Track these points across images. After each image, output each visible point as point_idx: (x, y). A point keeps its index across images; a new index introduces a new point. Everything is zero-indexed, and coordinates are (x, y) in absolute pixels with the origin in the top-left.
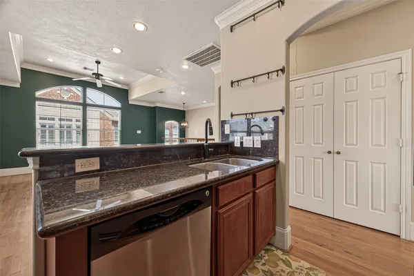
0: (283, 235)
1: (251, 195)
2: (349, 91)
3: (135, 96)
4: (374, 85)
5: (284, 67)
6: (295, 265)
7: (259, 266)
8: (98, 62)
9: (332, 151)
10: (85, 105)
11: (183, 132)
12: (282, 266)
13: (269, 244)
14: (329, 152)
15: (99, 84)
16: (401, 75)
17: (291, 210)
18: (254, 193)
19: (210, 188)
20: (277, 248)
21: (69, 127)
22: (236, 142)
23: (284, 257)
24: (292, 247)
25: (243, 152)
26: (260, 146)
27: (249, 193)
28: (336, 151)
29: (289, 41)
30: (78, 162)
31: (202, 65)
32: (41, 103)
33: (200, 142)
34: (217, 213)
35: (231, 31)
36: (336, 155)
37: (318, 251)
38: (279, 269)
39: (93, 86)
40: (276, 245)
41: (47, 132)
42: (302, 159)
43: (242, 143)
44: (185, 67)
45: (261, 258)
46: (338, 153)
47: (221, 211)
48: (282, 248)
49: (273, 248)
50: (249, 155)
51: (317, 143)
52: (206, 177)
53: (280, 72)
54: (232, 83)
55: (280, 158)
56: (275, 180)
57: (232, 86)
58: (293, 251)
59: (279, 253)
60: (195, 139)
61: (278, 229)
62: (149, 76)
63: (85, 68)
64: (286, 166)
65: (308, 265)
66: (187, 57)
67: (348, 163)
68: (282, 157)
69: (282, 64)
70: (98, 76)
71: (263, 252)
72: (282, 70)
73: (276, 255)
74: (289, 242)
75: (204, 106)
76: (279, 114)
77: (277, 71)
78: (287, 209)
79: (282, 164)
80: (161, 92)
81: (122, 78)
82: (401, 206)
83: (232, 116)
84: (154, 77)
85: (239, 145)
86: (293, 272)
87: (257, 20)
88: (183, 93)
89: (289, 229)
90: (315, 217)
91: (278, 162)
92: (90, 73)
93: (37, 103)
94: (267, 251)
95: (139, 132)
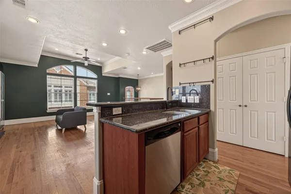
0: (214, 153)
1: (197, 128)
2: (252, 68)
3: (107, 71)
4: (268, 65)
5: (213, 56)
6: (221, 168)
7: (201, 169)
8: (86, 50)
9: (242, 105)
10: (75, 77)
11: (137, 94)
12: (214, 169)
13: (205, 158)
14: (240, 106)
15: (86, 63)
16: (285, 59)
17: (218, 142)
18: (199, 127)
19: (180, 122)
20: (210, 161)
21: (70, 91)
22: (183, 100)
23: (214, 165)
24: (218, 160)
25: (188, 106)
26: (198, 102)
27: (196, 127)
28: (244, 105)
29: (216, 41)
30: (114, 109)
31: (155, 52)
32: (50, 76)
33: (152, 101)
34: (183, 135)
35: (180, 33)
36: (244, 107)
37: (234, 162)
38: (212, 170)
39: (82, 65)
40: (209, 159)
41: (58, 94)
42: (222, 110)
43: (187, 100)
44: (144, 53)
45: (201, 165)
46: (246, 106)
47: (185, 134)
48: (213, 160)
49: (208, 161)
50: (192, 107)
51: (232, 100)
52: (168, 120)
53: (211, 59)
54: (180, 65)
55: (211, 109)
56: (208, 121)
57: (180, 66)
58: (219, 162)
59: (212, 163)
60: (148, 98)
61: (210, 150)
62: (117, 58)
63: (77, 54)
64: (215, 113)
65: (229, 169)
66: (147, 47)
67: (252, 112)
68: (212, 108)
69: (212, 54)
70: (86, 59)
71: (202, 162)
72: (213, 58)
73: (210, 164)
74: (217, 157)
75: (152, 76)
76: (211, 83)
77: (209, 59)
78: (216, 141)
79: (212, 112)
80: (125, 68)
81: (99, 59)
82: (285, 137)
83: (180, 84)
84: (120, 58)
85: (185, 102)
86: (221, 171)
87: (196, 28)
88: (139, 68)
89: (216, 150)
90: (231, 146)
91: (210, 111)
92: (81, 57)
93: (48, 76)
94: (204, 162)
95: (109, 94)
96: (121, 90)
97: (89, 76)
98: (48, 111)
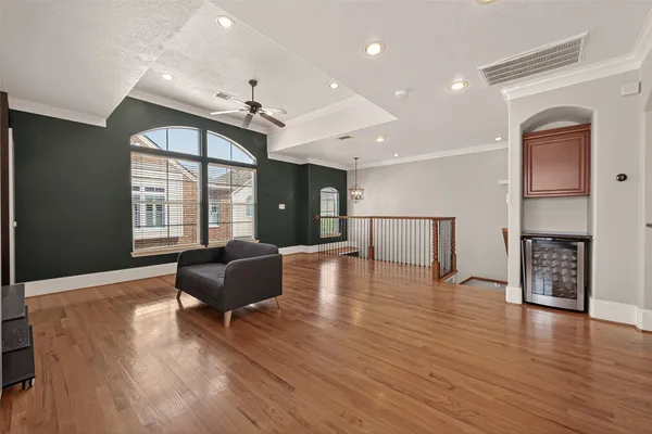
8: (253, 83)
10: (204, 160)
32: (138, 156)
44: (459, 86)
80: (345, 138)
88: (380, 139)
93: (133, 155)
95: (282, 207)
96: (311, 198)
97: (235, 159)
98: (136, 253)
